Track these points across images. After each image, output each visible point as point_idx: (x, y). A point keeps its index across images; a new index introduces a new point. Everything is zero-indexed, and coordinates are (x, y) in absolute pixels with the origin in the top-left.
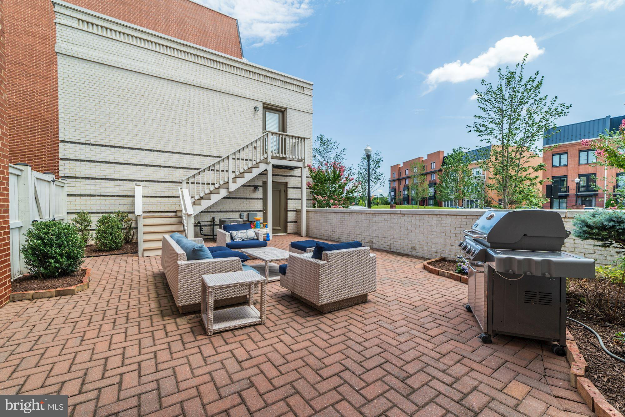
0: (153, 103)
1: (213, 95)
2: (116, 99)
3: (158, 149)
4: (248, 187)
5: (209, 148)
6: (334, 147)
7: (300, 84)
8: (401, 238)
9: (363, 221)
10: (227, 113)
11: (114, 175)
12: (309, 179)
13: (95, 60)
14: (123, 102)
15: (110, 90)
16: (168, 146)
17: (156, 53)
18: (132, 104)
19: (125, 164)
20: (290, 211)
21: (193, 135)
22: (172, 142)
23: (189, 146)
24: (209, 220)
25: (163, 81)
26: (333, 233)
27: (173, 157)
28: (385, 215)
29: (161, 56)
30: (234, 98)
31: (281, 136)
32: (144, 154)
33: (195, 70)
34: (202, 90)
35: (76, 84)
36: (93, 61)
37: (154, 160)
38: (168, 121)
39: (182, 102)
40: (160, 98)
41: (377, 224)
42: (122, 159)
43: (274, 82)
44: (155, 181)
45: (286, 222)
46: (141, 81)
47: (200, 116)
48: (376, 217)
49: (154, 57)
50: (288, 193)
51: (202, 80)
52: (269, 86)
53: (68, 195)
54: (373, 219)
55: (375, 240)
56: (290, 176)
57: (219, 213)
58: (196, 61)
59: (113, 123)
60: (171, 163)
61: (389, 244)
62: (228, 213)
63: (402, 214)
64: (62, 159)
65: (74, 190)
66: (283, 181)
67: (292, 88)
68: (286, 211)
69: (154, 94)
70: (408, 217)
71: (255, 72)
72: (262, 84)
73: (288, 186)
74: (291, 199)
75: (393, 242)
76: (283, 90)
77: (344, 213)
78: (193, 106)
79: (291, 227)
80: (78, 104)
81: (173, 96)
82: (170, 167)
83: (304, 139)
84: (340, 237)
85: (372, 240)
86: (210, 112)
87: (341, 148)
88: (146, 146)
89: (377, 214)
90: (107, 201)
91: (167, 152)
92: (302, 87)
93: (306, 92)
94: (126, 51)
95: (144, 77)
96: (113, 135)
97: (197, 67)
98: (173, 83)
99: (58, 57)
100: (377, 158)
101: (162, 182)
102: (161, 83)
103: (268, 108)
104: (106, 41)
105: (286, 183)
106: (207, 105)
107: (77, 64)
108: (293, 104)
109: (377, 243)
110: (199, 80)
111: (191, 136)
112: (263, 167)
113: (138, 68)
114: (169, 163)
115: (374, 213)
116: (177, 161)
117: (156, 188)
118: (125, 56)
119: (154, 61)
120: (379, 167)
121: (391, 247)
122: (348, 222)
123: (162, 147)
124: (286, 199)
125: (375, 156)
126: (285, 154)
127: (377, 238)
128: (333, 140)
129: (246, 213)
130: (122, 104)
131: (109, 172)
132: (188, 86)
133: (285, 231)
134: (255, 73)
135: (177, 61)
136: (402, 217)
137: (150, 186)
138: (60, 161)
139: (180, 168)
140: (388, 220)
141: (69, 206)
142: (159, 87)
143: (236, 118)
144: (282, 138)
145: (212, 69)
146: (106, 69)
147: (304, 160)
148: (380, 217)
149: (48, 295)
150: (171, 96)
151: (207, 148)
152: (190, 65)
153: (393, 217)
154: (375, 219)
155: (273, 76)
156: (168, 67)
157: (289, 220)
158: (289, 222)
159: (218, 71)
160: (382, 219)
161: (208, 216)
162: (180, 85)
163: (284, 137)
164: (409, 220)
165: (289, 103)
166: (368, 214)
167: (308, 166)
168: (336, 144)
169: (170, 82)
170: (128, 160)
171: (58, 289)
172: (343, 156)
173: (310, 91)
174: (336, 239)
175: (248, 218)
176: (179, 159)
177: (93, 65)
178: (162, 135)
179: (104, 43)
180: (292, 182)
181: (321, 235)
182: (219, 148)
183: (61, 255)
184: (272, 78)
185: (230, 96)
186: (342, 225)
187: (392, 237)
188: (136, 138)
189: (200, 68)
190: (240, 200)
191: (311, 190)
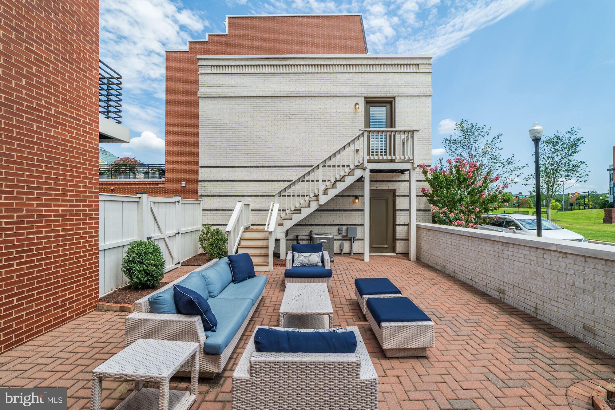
0: (260, 122)
1: (311, 101)
2: (233, 125)
3: (264, 165)
4: (348, 198)
5: (308, 158)
6: (482, 134)
7: (412, 62)
8: (559, 300)
9: (488, 252)
10: (325, 117)
11: (231, 192)
12: (425, 183)
13: (220, 96)
14: (238, 126)
15: (230, 118)
16: (271, 160)
17: (263, 74)
18: (244, 126)
19: (239, 181)
20: (400, 225)
21: (293, 146)
22: (274, 156)
23: (289, 158)
24: (307, 234)
25: (267, 99)
26: (448, 262)
27: (276, 171)
28: (526, 248)
29: (266, 76)
30: (331, 100)
31: (388, 134)
32: (253, 171)
33: (295, 81)
34: (301, 99)
35: (209, 118)
36: (219, 97)
37: (260, 175)
38: (272, 136)
39: (283, 116)
40: (266, 116)
41: (511, 262)
42: (237, 177)
43: (378, 69)
44: (261, 196)
45: (395, 239)
46: (251, 104)
47: (299, 126)
48: (510, 249)
49: (261, 79)
50: (397, 202)
51: (300, 89)
52: (372, 76)
53: (203, 210)
54: (505, 252)
55: (507, 289)
56: (399, 181)
57: (317, 227)
58: (296, 71)
59: (231, 147)
60: (273, 177)
61: (534, 305)
62: (326, 227)
63: (561, 252)
64: (201, 181)
65: (206, 206)
66: (390, 188)
67: (402, 69)
68: (395, 225)
69: (261, 114)
70: (575, 261)
71: (355, 63)
72: (363, 75)
73: (397, 194)
74: (402, 210)
75: (541, 303)
76: (390, 76)
77: (462, 235)
78: (293, 118)
79: (400, 246)
80: (210, 135)
81: (276, 112)
82: (273, 181)
83: (413, 131)
84: (456, 271)
85: (502, 287)
86: (308, 119)
87: (493, 133)
88: (254, 163)
89: (512, 246)
90: (227, 215)
91: (270, 167)
92: (415, 65)
93: (422, 69)
94: (241, 81)
95: (253, 99)
96: (231, 157)
97: (297, 76)
98: (275, 99)
99: (200, 100)
100: (572, 139)
101: (267, 196)
102: (266, 101)
103: (371, 102)
104: (228, 77)
105: (395, 190)
106: (306, 113)
107: (210, 102)
108: (403, 89)
109: (512, 295)
110: (298, 89)
111: (291, 148)
112: (358, 174)
113: (249, 93)
114: (272, 177)
115: (506, 243)
116: (279, 175)
117: (261, 202)
118: (240, 85)
119: (261, 83)
120: (575, 152)
121: (538, 312)
122: (466, 250)
123: (267, 163)
124: (395, 210)
125: (568, 136)
126: (394, 154)
127: (512, 287)
128: (480, 125)
129: (345, 228)
130: (238, 128)
131: (228, 189)
132: (288, 99)
133: (394, 250)
134: (355, 65)
135: (279, 76)
136: (560, 259)
137: (257, 200)
138: (199, 183)
139: (281, 181)
140: (533, 258)
141: (204, 219)
142: (265, 105)
143: (334, 121)
144: (390, 136)
145: (311, 74)
146: (227, 101)
147: (413, 159)
148: (516, 250)
149: (115, 309)
150: (274, 112)
151: (306, 158)
152: (290, 76)
153: (541, 255)
154: (508, 253)
155: (377, 62)
156: (272, 85)
157: (398, 237)
158: (398, 239)
159: (316, 75)
160: (519, 255)
161: (306, 229)
162: (282, 99)
163: (393, 134)
164: (576, 267)
165: (397, 89)
166: (496, 243)
167: (420, 166)
168: (485, 130)
169: (273, 99)
170: (241, 177)
171: (122, 305)
172: (497, 145)
173: (427, 67)
174: (451, 272)
175: (347, 233)
176: (280, 173)
177: (219, 100)
178: (267, 150)
179: (226, 79)
180: (402, 188)
181: (433, 262)
182: (317, 156)
183: (140, 271)
184: (375, 65)
185: (328, 98)
186: (458, 254)
187: (541, 293)
188: (247, 157)
189: (299, 76)
190: (338, 212)
191: (428, 198)
